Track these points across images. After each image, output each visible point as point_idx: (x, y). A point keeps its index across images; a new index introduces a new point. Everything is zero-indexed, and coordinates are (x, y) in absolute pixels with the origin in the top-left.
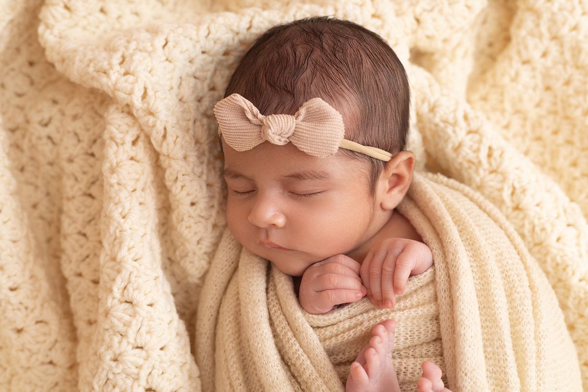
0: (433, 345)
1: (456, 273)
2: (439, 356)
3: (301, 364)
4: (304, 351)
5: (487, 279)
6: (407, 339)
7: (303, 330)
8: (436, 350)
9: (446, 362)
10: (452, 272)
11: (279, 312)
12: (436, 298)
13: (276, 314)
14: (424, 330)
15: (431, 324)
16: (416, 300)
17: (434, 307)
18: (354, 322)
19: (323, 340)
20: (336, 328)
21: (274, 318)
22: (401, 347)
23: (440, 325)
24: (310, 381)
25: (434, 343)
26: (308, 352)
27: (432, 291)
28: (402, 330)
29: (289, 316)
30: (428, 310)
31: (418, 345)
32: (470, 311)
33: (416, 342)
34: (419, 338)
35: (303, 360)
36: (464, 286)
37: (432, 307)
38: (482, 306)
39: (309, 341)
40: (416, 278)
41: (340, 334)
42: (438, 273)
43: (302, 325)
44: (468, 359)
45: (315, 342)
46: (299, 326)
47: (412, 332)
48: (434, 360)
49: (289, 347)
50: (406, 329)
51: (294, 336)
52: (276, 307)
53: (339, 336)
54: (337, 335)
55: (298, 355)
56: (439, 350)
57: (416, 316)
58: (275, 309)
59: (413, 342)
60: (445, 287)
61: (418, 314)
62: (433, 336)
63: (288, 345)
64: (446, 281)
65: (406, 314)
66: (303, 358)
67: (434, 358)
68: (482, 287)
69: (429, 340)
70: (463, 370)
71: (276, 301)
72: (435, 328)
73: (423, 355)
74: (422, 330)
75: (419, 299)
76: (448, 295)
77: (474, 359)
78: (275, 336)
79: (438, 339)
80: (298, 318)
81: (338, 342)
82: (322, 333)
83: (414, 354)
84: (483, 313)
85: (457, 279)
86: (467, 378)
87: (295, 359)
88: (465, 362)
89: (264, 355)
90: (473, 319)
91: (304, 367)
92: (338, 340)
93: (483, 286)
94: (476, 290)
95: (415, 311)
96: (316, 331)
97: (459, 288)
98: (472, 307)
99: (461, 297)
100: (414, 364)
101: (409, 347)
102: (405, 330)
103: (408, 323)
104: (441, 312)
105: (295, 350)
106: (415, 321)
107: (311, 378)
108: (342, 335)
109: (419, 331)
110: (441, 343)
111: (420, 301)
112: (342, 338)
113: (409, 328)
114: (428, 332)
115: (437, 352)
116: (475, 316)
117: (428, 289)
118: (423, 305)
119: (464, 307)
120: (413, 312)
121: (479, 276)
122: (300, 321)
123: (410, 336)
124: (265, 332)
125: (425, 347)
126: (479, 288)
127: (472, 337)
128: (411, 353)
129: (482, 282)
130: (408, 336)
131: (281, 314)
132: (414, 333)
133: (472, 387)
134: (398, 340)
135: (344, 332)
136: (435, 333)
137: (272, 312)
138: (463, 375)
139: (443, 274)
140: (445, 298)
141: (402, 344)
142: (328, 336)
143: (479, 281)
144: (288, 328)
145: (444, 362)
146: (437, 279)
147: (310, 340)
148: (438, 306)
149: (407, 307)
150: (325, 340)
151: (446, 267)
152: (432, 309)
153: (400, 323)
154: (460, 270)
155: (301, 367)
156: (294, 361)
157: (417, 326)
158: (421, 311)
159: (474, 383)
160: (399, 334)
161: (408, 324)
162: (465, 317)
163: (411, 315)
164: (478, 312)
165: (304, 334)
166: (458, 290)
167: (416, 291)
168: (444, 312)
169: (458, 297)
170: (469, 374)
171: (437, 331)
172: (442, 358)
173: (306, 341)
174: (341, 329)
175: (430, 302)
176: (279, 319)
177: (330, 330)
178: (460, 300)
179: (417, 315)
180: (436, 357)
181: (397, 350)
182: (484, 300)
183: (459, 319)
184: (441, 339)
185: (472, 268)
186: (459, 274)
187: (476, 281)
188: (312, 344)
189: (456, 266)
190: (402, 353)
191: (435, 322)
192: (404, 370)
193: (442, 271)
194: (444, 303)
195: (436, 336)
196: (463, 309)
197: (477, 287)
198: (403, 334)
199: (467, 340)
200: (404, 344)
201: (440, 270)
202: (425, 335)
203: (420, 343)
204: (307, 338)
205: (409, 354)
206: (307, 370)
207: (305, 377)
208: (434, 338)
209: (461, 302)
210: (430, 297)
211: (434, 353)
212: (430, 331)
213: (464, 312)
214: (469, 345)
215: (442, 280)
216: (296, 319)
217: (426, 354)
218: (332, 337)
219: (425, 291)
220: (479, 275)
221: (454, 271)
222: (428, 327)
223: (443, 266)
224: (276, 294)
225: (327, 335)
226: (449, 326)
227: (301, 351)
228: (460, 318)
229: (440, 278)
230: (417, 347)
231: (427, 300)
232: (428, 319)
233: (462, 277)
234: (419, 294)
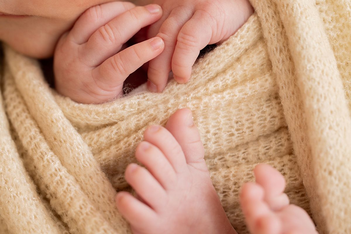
0: (276, 137)
1: (290, 15)
2: (286, 154)
3: (65, 192)
4: (69, 171)
5: (346, 19)
6: (232, 135)
7: (65, 139)
8: (281, 145)
9: (299, 163)
10: (284, 15)
11: (24, 115)
12: (269, 65)
13: (20, 119)
14: (259, 118)
15: (269, 106)
16: (240, 73)
17: (270, 80)
18: (144, 118)
19: (97, 152)
20: (115, 131)
21: (16, 125)
22: (224, 149)
23: (282, 106)
24: (82, 217)
25: (276, 135)
26: (75, 173)
27: (263, 54)
28: (222, 122)
29: (42, 118)
30: (262, 86)
31: (252, 141)
32: (323, 71)
33: (247, 137)
34: (252, 131)
35: (69, 185)
36: (307, 33)
37: (267, 80)
38: (344, 64)
39: (77, 155)
40: (236, 37)
41: (123, 139)
42: (265, 25)
43: (64, 130)
44: (331, 148)
45: (87, 156)
46: (58, 132)
47: (240, 123)
48: (279, 163)
49: (44, 166)
50: (229, 120)
51: (52, 149)
52: (18, 108)
53: (122, 143)
54: (118, 142)
55: (59, 178)
56: (286, 144)
57: (244, 98)
58: (17, 110)
59: (243, 139)
60: (279, 45)
61: (246, 94)
62: (273, 125)
63: (42, 164)
64: (279, 34)
65: (227, 97)
66: (69, 181)
67: (278, 160)
68: (339, 33)
69: (268, 132)
70: (324, 166)
71: (18, 100)
72: (275, 113)
73: (261, 156)
74: (255, 118)
75: (245, 71)
76: (286, 56)
77: (341, 146)
78: (23, 153)
79: (283, 128)
80: (56, 120)
81: (121, 151)
82: (95, 140)
83: (246, 156)
84: (346, 74)
85: (294, 24)
86: (333, 178)
87: (55, 183)
88: (327, 153)
89: (9, 184)
90: (330, 83)
91: (72, 195)
92: (120, 149)
93: (341, 31)
94: (331, 39)
95: (240, 91)
96: (85, 137)
97: (299, 38)
98: (325, 65)
99: (304, 52)
100: (248, 174)
101: (237, 146)
102: (228, 122)
103: (231, 109)
104: (281, 84)
105: (53, 170)
106: (243, 106)
107: (84, 211)
108: (126, 139)
109: (250, 121)
110: (288, 134)
111: (247, 73)
112: (127, 145)
113: (234, 119)
114: (265, 119)
115: (283, 149)
116: (332, 78)
117: (258, 52)
118: (252, 78)
119: (312, 67)
120: (237, 93)
121: (332, 17)
122: (60, 124)
123: (237, 130)
124: (6, 150)
125: (263, 143)
126: (335, 36)
127: (332, 112)
128: (242, 156)
129: (339, 25)
130: (233, 131)
131: (27, 118)
132: (243, 125)
133: (342, 191)
134: (219, 138)
135: (128, 136)
136: (277, 120)
137: (13, 116)
138: (326, 174)
139: (273, 24)
140: (283, 61)
141: (225, 143)
142: (104, 145)
143: (333, 24)
144: (39, 137)
145: (295, 163)
146: (266, 35)
147: (79, 154)
148: (274, 76)
149: (227, 85)
150: (100, 151)
151: (275, 13)
152: (268, 82)
153: (219, 111)
154: (295, 10)
155: (65, 196)
156: (55, 188)
157: (247, 113)
158: (250, 89)
159: (345, 184)
160: (219, 129)
161: (232, 112)
162: (316, 83)
163: (235, 98)
164: (337, 72)
165: (68, 145)
166: (298, 42)
167: (238, 59)
168: (285, 84)
169: (300, 54)
170: (335, 172)
171: (279, 117)
172: (291, 157)
173: (71, 155)
174: (123, 132)
175: (263, 73)
176: (25, 125)
177: (106, 135)
178: (304, 56)
179: (246, 96)
180: (281, 157)
181: (220, 154)
182: (346, 52)
183: (307, 88)
184: (287, 128)
185: (319, 7)
186: (295, 17)
187: (327, 25)
188: (82, 160)
189: (288, 5)
190: (227, 157)
191: (274, 102)
192: (233, 188)
193: (270, 20)
194: (283, 70)
195: (279, 124)
196: (311, 71)
197: (332, 34)
198: (225, 128)
199: (325, 118)
200: (228, 143)
201: (267, 20)
202: (260, 124)
203: (255, 138)
204: (72, 151)
205: (238, 157)
206: (75, 200)
207: (73, 212)
208: (276, 128)
209: (306, 61)
210: (262, 65)
211: (278, 150)
212: (268, 118)
213: (313, 75)
214: (328, 126)
215: (274, 35)
216: (52, 122)
217: (265, 154)
218: (111, 145)
219: (253, 56)
220: (331, 15)
221: (286, 14)
222: (264, 112)
223: (271, 11)
224: (17, 90)
225: (102, 143)
226: (296, 106)
227: (63, 172)
228: (308, 85)
229: (270, 33)
230: (250, 145)
231: (258, 70)
232: (262, 100)
233: (300, 19)
234: (244, 63)
